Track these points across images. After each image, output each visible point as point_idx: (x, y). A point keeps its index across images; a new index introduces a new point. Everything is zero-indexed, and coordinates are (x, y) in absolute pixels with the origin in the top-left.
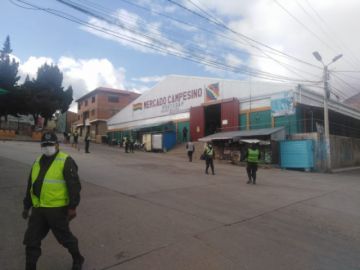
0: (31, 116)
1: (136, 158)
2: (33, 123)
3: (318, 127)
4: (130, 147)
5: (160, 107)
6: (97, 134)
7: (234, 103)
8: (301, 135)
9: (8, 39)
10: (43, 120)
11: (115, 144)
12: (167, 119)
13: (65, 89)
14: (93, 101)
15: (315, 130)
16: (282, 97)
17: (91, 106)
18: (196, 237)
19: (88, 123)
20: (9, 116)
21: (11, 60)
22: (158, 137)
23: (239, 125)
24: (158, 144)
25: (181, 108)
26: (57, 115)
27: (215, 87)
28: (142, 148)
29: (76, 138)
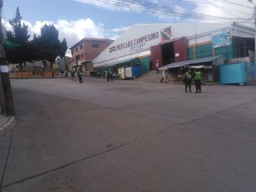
0: (41, 61)
1: (115, 84)
2: (43, 66)
3: (250, 52)
4: (110, 78)
5: (129, 48)
6: (87, 70)
7: (184, 40)
8: (236, 59)
9: (18, 10)
10: (49, 63)
11: (100, 76)
12: (134, 56)
13: (61, 42)
14: (81, 48)
15: (247, 55)
16: (221, 33)
17: (80, 52)
18: (159, 132)
19: (79, 63)
20: (27, 63)
21: (22, 25)
22: (129, 70)
23: (188, 56)
24: (129, 74)
25: (144, 47)
26: (58, 59)
27: (169, 30)
28: (118, 77)
29: (73, 74)
